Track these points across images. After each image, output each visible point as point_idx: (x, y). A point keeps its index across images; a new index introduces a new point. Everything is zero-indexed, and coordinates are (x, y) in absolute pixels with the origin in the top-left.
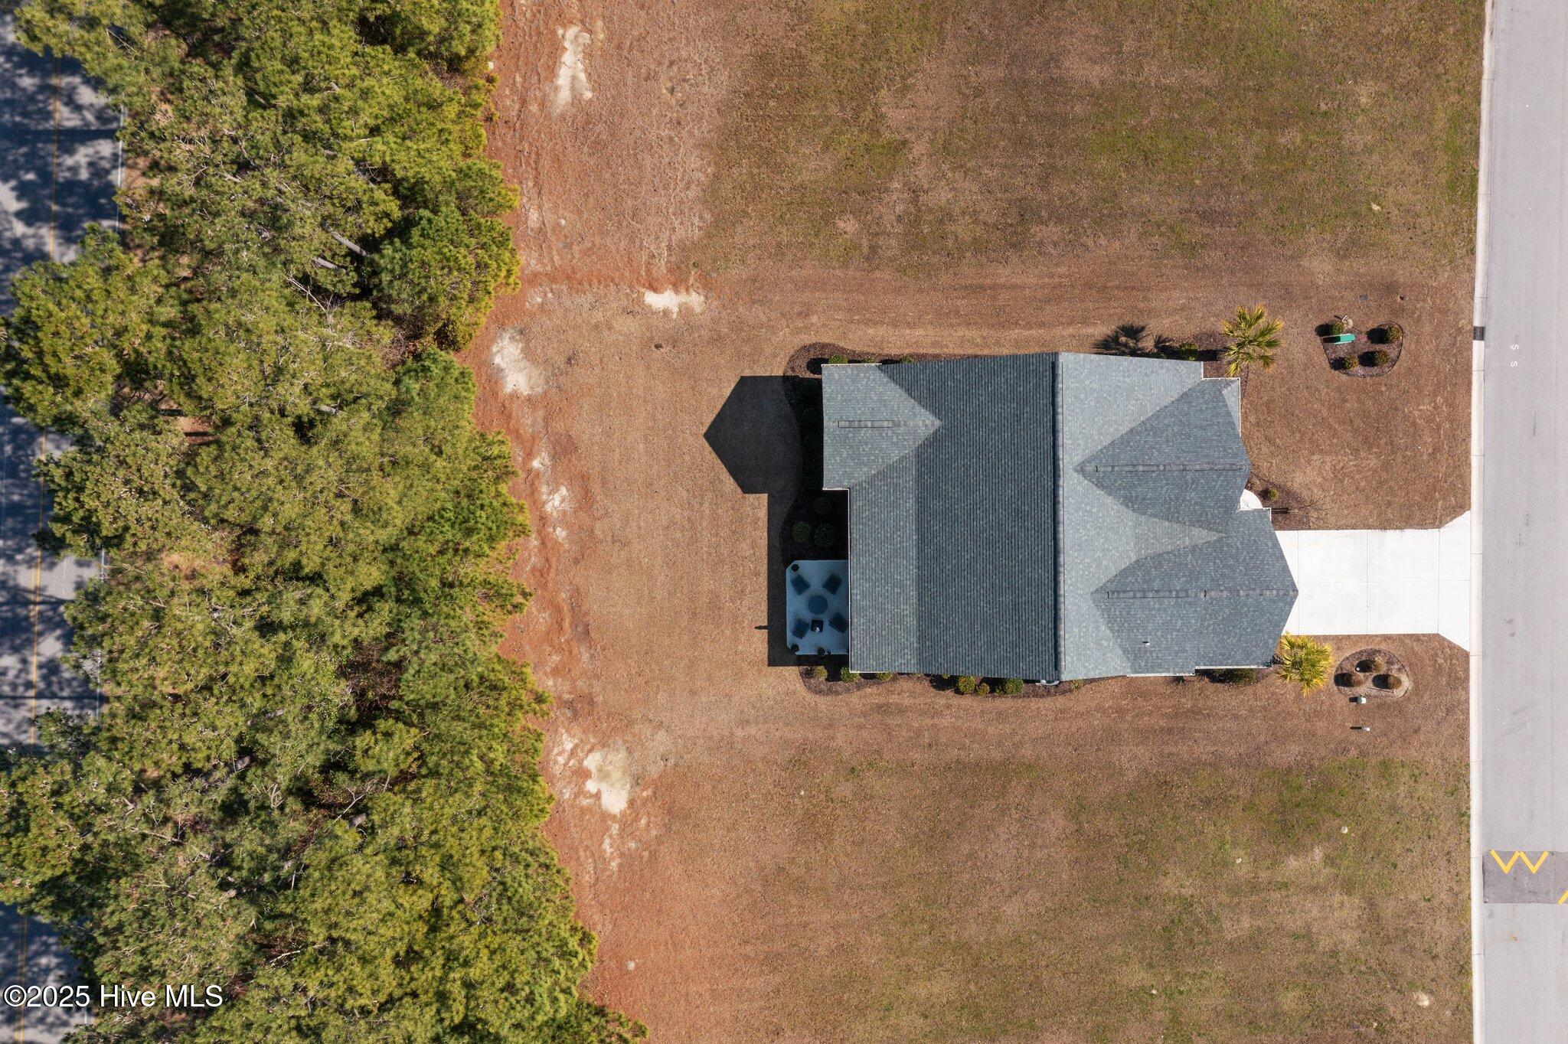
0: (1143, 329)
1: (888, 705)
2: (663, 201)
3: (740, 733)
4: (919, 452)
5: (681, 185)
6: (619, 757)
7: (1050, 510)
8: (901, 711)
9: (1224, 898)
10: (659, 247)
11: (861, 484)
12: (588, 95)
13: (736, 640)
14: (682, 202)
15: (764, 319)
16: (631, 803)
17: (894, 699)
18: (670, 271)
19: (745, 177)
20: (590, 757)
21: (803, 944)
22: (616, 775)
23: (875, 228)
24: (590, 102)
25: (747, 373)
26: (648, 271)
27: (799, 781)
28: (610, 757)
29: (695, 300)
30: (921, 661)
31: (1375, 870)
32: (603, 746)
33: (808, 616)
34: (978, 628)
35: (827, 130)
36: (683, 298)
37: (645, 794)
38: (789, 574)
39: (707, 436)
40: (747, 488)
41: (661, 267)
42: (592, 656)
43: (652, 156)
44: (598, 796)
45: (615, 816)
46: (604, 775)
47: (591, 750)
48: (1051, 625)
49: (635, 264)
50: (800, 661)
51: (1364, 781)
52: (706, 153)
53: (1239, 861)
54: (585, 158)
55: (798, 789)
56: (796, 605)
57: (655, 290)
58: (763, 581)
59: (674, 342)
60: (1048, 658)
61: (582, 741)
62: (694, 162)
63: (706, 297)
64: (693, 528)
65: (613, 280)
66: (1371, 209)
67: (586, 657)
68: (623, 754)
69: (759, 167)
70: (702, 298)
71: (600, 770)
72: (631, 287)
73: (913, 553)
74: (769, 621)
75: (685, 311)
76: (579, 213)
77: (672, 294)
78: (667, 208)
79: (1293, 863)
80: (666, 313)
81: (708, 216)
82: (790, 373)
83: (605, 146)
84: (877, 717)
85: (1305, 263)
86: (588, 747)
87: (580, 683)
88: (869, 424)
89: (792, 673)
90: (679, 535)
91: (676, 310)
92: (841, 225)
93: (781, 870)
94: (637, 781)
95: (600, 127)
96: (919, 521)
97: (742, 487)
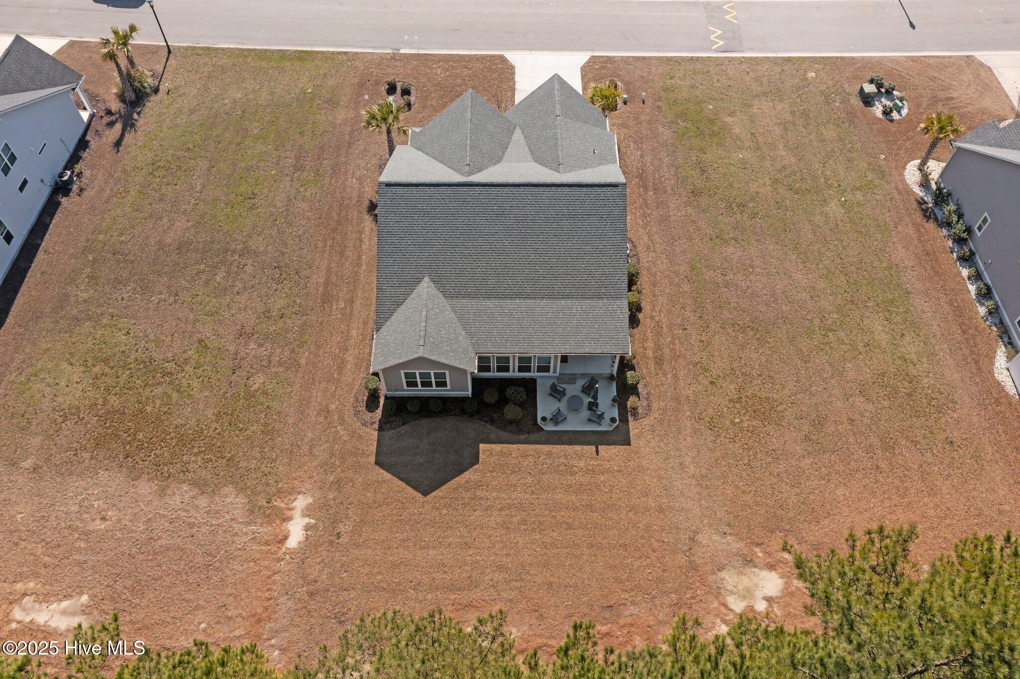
0: (371, 201)
1: (655, 358)
2: (204, 529)
3: (692, 470)
4: (448, 296)
5: (193, 512)
6: (729, 578)
7: (497, 189)
8: (658, 347)
9: (768, 164)
10: (246, 534)
11: (473, 344)
12: (85, 598)
13: (608, 471)
14: (208, 512)
15: (327, 444)
16: (771, 567)
17: (650, 353)
18: (270, 523)
19: (199, 458)
20: (732, 607)
21: (866, 421)
22: (745, 582)
23: (265, 363)
24: (93, 597)
25: (372, 459)
26: (267, 543)
27: (728, 423)
28: (730, 588)
29: (301, 502)
30: (618, 297)
31: (734, 94)
32: (720, 594)
33: (585, 414)
34: (588, 248)
35: (175, 396)
36: (297, 514)
37: (760, 555)
38: (549, 427)
39: (425, 493)
40: (475, 460)
41: (265, 531)
42: (633, 603)
43: (160, 538)
44: (769, 599)
45: (786, 583)
46: (748, 593)
47: (725, 606)
48: (585, 190)
49: (258, 556)
50: (624, 420)
51: (677, 99)
52: (169, 492)
53: (741, 156)
54: (145, 602)
55: (734, 424)
56: (576, 423)
57: (286, 538)
58: (556, 449)
59: (335, 522)
60: (609, 191)
61: (717, 615)
62: (175, 501)
63: (299, 493)
64: (510, 507)
65: (269, 577)
66: (310, 93)
67: (633, 610)
68: (724, 574)
69: (193, 447)
70: (300, 497)
71: (744, 598)
72: (279, 560)
73: (530, 302)
74: (591, 444)
75: (308, 512)
76: (197, 608)
77: (291, 522)
78: (212, 525)
79: (737, 130)
80: (307, 528)
81: (227, 490)
82: (376, 426)
83: (139, 582)
84: (666, 366)
85: (339, 122)
86: (722, 609)
87: (661, 617)
88: (423, 324)
89: (634, 427)
90: (515, 520)
91: (307, 520)
92: (256, 387)
93: (807, 438)
94: (749, 562)
95: (119, 586)
96: (504, 297)
97: (472, 465)
